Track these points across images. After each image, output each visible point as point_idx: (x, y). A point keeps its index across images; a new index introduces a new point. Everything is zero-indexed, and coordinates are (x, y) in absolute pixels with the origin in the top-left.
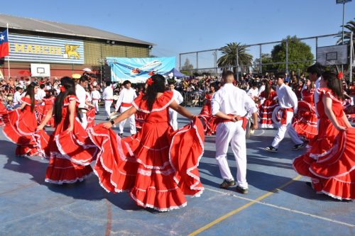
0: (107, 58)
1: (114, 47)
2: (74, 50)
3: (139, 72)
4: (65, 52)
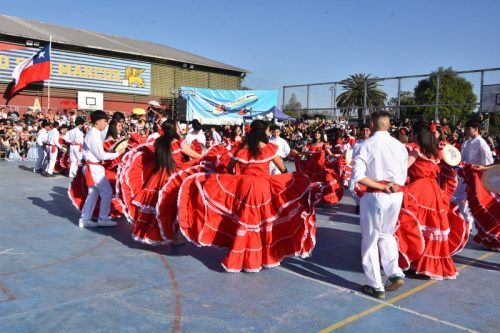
0: (183, 88)
1: (193, 73)
2: (137, 75)
3: (225, 110)
4: (126, 78)
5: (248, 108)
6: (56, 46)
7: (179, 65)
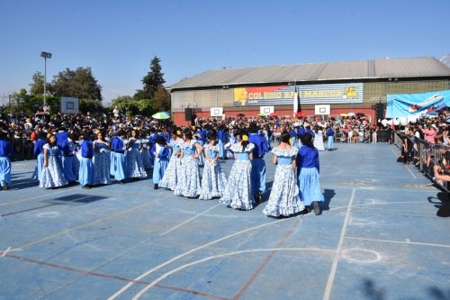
0: (388, 96)
2: (353, 91)
3: (418, 109)
4: (345, 94)
5: (435, 106)
6: (299, 83)
7: (386, 80)
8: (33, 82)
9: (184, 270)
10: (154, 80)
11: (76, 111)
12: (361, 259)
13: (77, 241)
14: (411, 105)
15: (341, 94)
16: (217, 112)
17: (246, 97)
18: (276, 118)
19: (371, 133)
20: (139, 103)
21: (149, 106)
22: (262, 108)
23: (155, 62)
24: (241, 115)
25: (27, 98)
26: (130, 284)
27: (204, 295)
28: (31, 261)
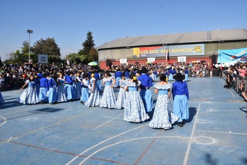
4: (194, 50)
5: (245, 56)
6: (169, 45)
7: (217, 42)
8: (23, 46)
9: (106, 149)
10: (89, 44)
11: (47, 62)
12: (204, 142)
13: (48, 134)
14: (232, 56)
15: (191, 50)
16: (123, 61)
17: (139, 52)
18: (156, 64)
19: (209, 72)
20: (80, 57)
21: (86, 59)
22: (148, 59)
23: (89, 34)
24: (137, 63)
25: (20, 55)
26: (77, 157)
27: (117, 163)
28: (23, 145)
